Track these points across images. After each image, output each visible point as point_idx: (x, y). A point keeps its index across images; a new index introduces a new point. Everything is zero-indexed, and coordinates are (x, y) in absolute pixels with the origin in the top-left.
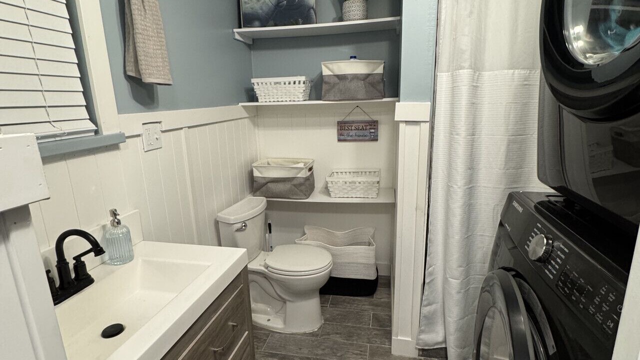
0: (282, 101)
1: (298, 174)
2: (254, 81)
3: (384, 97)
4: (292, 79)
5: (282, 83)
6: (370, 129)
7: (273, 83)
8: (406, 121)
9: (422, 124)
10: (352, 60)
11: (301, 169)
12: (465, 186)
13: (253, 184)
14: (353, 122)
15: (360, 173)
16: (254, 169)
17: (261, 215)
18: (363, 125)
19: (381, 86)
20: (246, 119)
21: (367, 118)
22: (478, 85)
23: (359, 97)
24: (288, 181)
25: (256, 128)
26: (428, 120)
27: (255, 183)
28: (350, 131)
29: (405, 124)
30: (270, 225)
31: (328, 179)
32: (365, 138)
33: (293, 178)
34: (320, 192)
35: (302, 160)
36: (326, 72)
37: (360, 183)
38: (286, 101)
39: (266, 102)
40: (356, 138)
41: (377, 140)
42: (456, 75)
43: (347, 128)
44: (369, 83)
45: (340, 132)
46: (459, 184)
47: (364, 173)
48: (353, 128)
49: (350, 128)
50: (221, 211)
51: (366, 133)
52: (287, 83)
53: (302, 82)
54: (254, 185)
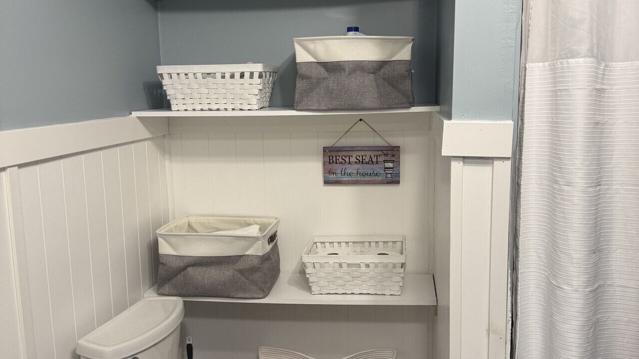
0: (218, 110)
1: (248, 248)
2: (162, 69)
3: (412, 105)
4: (237, 68)
5: (219, 76)
6: (385, 161)
7: (199, 76)
8: (464, 158)
9: (496, 163)
10: (351, 34)
11: (254, 239)
12: (586, 287)
13: (158, 270)
14: (352, 149)
15: (367, 244)
16: (160, 240)
17: (170, 340)
18: (372, 154)
19: (407, 85)
20: (146, 143)
21: (378, 142)
22: (604, 87)
23: (367, 103)
24: (228, 263)
25: (167, 157)
26: (510, 156)
27: (161, 267)
28: (347, 166)
29: (461, 163)
30: (190, 348)
31: (306, 259)
32: (376, 178)
33: (239, 258)
34: (290, 283)
35: (258, 220)
36: (302, 57)
37: (367, 266)
38: (226, 109)
39: (186, 110)
40: (359, 178)
41: (398, 182)
42: (562, 68)
43: (341, 160)
44: (384, 79)
45: (329, 166)
46: (574, 283)
47: (373, 244)
48: (353, 159)
49: (347, 160)
50: (85, 334)
51: (378, 169)
52: (228, 75)
53: (256, 75)
54: (160, 271)
